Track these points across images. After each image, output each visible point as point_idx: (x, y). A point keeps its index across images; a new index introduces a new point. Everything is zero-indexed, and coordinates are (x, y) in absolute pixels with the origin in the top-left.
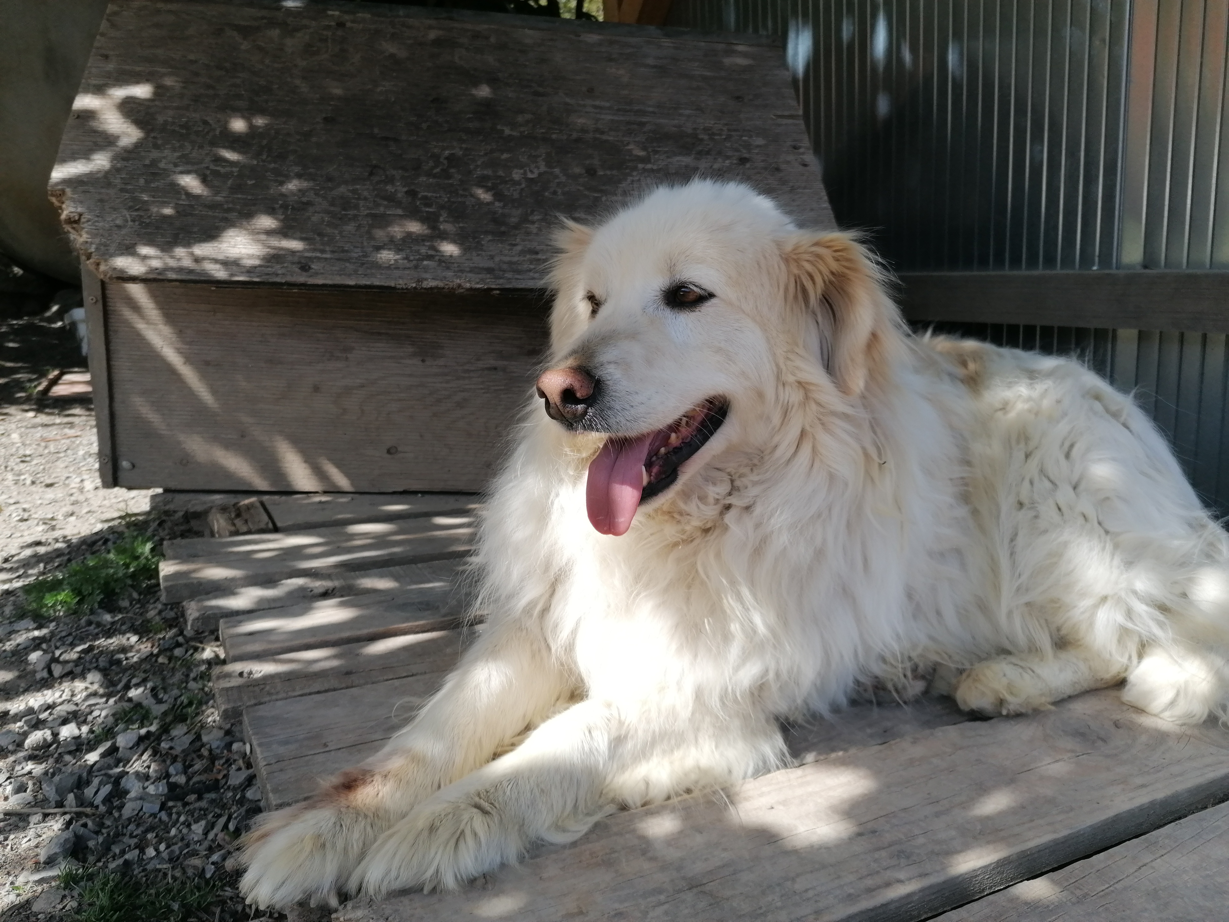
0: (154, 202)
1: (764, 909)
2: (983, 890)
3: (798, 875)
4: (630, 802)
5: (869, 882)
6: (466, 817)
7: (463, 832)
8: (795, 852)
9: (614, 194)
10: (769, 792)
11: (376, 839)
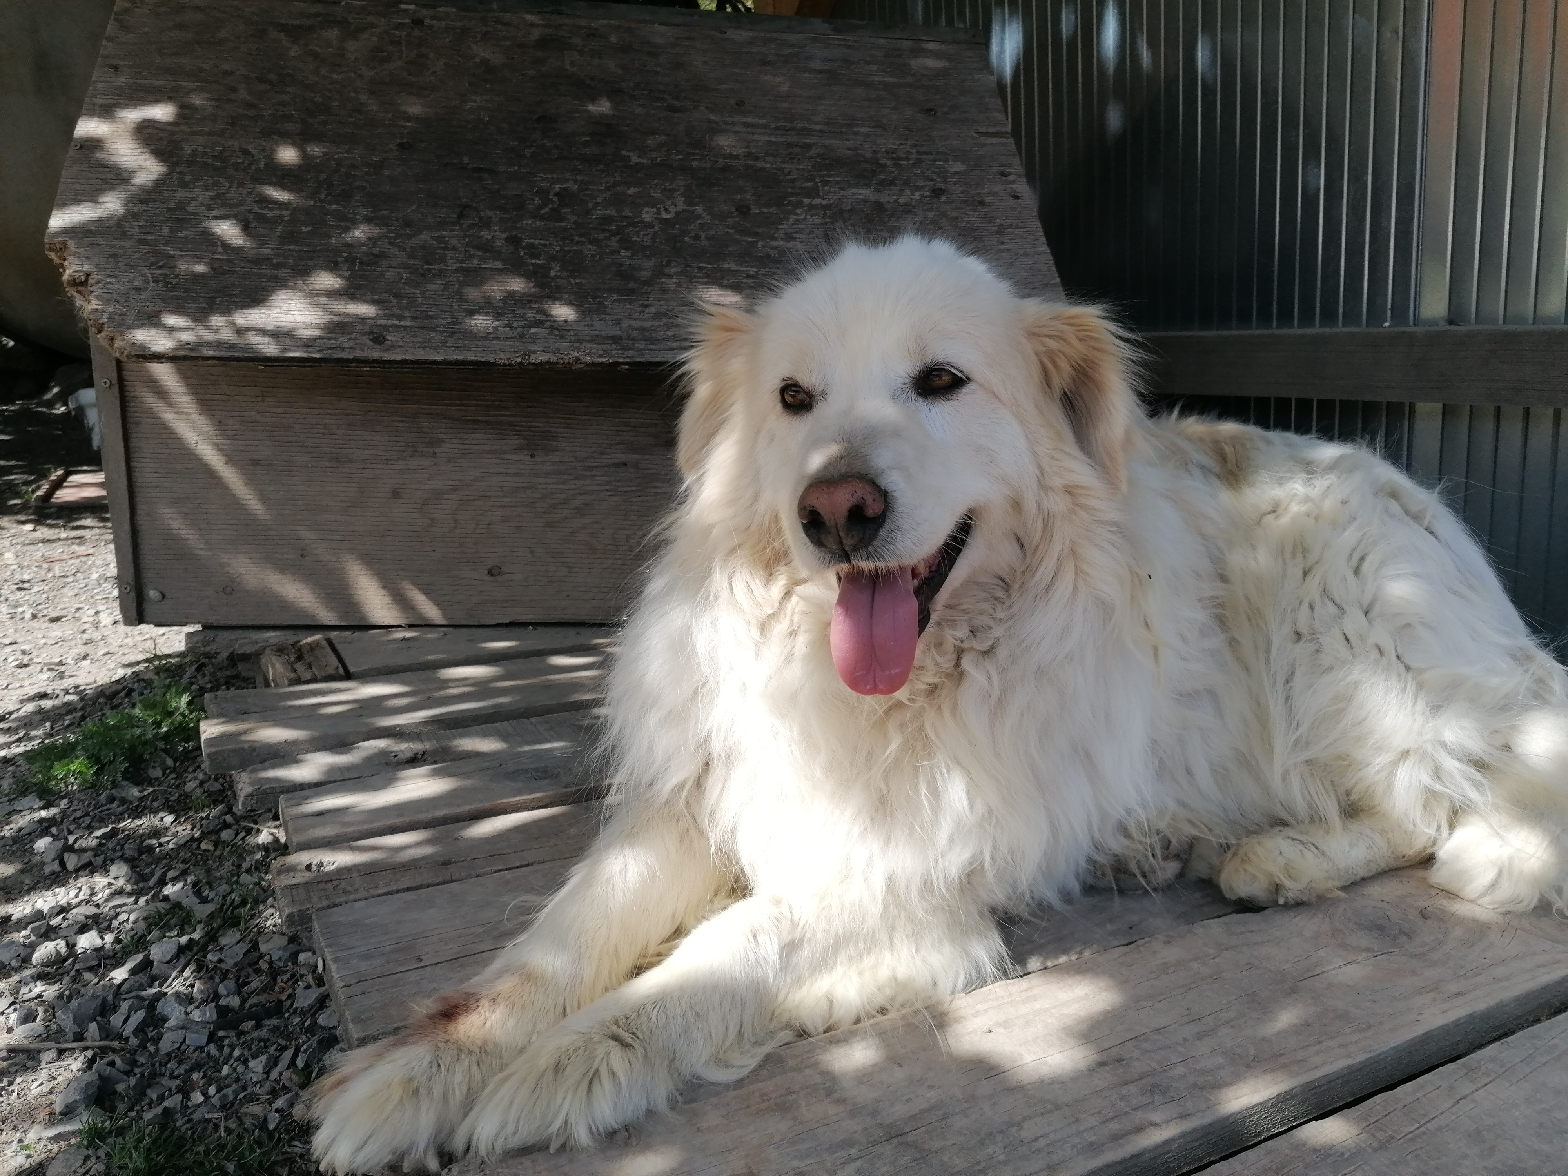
0: (182, 256)
1: (983, 1164)
2: (1260, 1133)
3: (1025, 1119)
4: (810, 1028)
5: (1115, 1126)
6: (600, 1051)
7: (597, 1072)
8: (1020, 1088)
9: (774, 238)
10: (986, 1011)
11: (484, 1085)
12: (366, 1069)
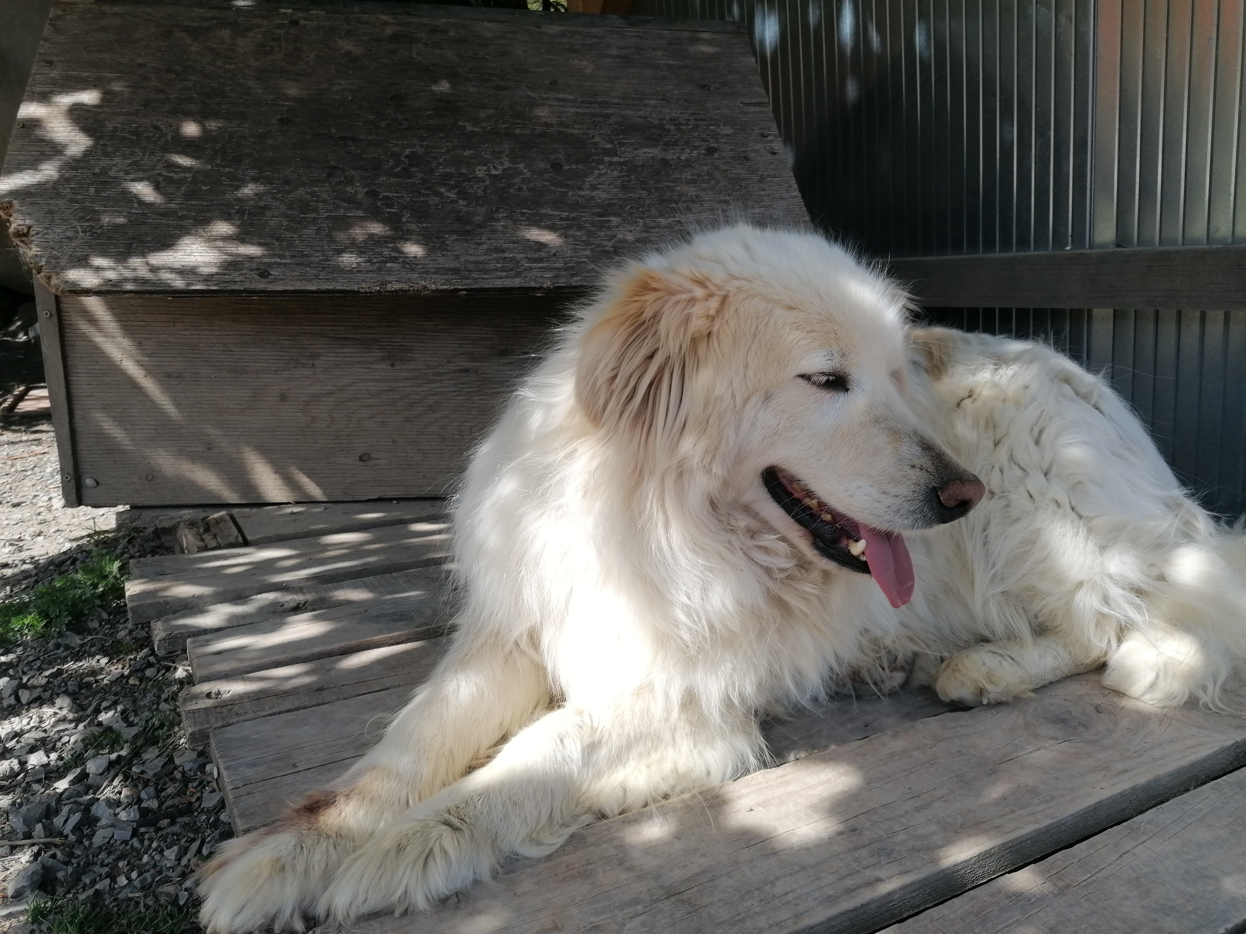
0: (105, 212)
1: (743, 915)
2: (966, 885)
3: (777, 878)
4: (608, 812)
5: (849, 882)
6: (434, 834)
7: (431, 851)
8: (775, 853)
9: (581, 189)
10: (749, 794)
11: (339, 863)
12: (243, 853)
